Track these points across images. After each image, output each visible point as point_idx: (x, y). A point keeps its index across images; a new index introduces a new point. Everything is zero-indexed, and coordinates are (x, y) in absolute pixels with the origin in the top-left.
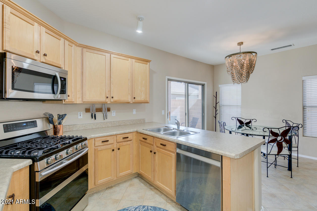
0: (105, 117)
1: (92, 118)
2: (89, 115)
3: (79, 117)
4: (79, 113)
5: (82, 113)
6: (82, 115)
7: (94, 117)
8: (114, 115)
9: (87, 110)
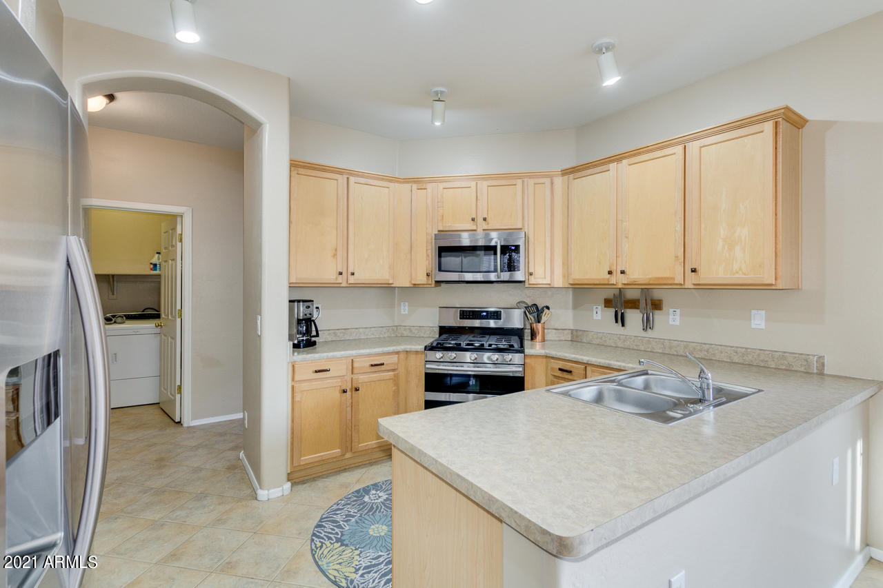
0: (648, 324)
1: (617, 322)
2: (611, 312)
3: (595, 317)
4: (595, 307)
5: (600, 307)
6: (599, 312)
7: (620, 319)
8: (673, 323)
9: (608, 303)
